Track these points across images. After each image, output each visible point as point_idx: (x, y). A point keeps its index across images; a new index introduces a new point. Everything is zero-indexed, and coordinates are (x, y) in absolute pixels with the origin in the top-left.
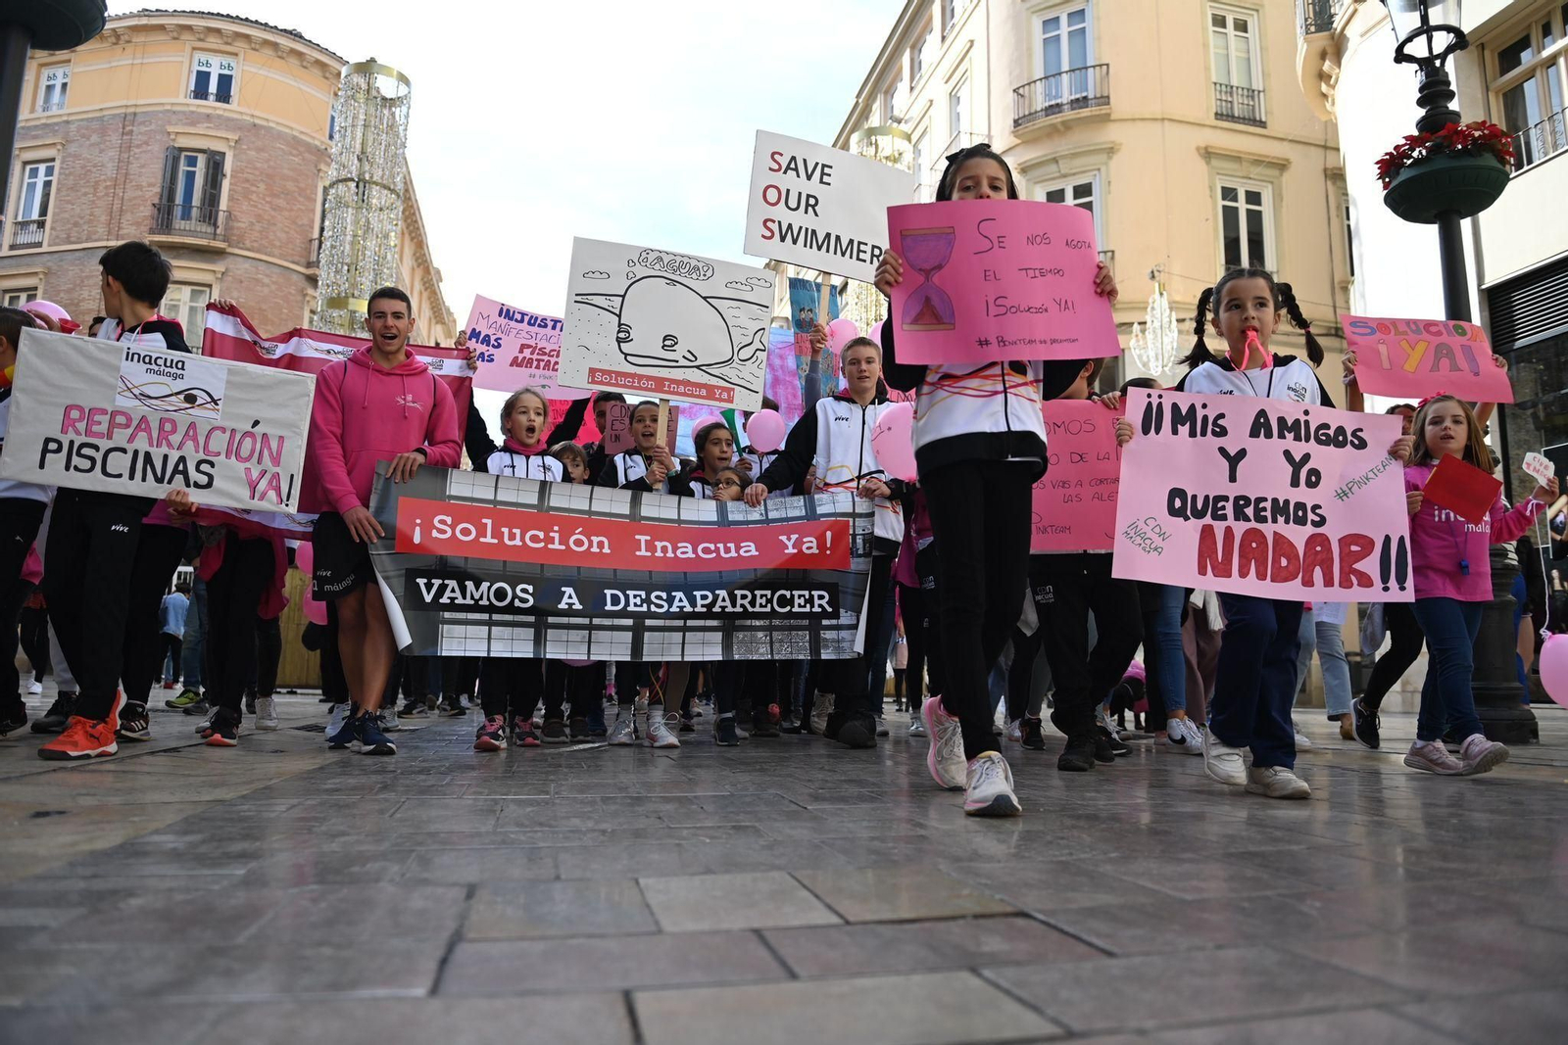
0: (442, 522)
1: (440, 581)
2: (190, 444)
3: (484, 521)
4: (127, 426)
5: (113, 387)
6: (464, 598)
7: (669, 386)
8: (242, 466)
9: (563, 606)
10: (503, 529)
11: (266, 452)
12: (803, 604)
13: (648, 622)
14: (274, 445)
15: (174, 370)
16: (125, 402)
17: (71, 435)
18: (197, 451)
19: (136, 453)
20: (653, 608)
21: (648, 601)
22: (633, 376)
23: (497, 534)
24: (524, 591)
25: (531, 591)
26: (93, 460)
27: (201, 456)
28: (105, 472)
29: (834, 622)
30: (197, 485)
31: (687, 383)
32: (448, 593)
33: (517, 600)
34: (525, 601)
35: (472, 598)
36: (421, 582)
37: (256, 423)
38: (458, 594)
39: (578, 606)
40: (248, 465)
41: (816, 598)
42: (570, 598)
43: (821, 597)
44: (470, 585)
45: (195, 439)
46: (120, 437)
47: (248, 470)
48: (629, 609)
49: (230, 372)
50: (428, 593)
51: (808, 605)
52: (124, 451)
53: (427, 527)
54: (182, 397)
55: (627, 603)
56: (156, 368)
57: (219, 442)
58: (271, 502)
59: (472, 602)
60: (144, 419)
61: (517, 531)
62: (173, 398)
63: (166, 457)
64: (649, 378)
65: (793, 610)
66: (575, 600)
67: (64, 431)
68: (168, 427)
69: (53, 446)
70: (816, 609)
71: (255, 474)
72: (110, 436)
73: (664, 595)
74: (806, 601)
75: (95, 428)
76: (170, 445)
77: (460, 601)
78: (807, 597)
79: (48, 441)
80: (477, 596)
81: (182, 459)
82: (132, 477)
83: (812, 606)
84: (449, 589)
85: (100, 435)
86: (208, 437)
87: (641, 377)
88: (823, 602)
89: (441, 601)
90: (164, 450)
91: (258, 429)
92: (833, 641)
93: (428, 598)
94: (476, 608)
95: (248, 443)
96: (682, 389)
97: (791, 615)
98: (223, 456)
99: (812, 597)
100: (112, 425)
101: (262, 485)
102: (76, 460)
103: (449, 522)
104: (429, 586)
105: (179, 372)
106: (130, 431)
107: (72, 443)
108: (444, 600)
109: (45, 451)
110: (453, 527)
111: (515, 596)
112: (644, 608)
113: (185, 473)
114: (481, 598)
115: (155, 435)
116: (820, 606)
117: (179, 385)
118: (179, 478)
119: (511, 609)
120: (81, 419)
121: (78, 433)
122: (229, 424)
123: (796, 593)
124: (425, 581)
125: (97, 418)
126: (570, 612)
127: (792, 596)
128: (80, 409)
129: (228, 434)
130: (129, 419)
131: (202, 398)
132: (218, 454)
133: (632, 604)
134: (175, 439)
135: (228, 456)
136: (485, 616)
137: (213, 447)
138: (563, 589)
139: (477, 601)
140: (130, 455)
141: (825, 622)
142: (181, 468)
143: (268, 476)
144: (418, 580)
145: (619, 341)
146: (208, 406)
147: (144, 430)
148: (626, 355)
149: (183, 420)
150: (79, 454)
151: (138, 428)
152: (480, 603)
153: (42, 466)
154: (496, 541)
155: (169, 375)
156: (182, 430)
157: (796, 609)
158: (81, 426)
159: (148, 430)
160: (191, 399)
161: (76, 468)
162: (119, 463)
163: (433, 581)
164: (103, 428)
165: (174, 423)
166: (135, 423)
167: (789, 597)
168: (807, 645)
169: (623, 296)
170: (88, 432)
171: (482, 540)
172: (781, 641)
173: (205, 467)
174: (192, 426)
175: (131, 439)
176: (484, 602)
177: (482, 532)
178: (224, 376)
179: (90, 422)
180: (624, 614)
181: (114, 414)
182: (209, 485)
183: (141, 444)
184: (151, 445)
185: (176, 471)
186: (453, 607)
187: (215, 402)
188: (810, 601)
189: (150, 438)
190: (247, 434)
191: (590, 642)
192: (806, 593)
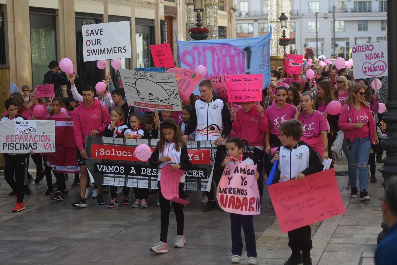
0: (102, 150)
1: (102, 166)
2: (31, 140)
3: (112, 149)
4: (19, 138)
5: (15, 130)
6: (108, 170)
7: (154, 106)
8: (42, 143)
9: (131, 173)
10: (117, 151)
11: (47, 139)
12: (196, 174)
13: (152, 178)
14: (48, 137)
15: (26, 124)
16: (17, 133)
17: (8, 142)
18: (33, 141)
19: (21, 144)
20: (153, 174)
21: (152, 172)
22: (144, 104)
23: (115, 153)
24: (122, 168)
25: (124, 168)
26: (13, 146)
27: (34, 142)
28: (16, 149)
29: (205, 180)
30: (34, 149)
31: (159, 105)
32: (104, 169)
33: (120, 171)
34: (122, 171)
35: (110, 170)
36: (98, 166)
37: (44, 133)
38: (107, 169)
39: (135, 173)
40: (44, 143)
41: (200, 173)
42: (133, 170)
43: (201, 172)
44: (109, 167)
45: (32, 139)
46: (18, 141)
47: (44, 144)
48: (147, 174)
49: (37, 123)
50: (100, 169)
51: (197, 175)
52: (19, 144)
53: (99, 152)
54: (28, 130)
55: (147, 173)
56: (22, 125)
57: (37, 138)
58: (49, 150)
59: (110, 171)
60: (21, 136)
61: (120, 152)
62: (26, 131)
63: (27, 144)
64: (149, 104)
65: (193, 176)
66: (134, 171)
67: (7, 141)
68: (26, 137)
69: (5, 145)
70: (200, 176)
71: (45, 145)
72: (15, 141)
73: (156, 170)
74: (197, 174)
75: (12, 140)
76: (27, 141)
77: (107, 171)
78: (197, 172)
79: (4, 144)
80: (111, 170)
81: (30, 144)
82: (21, 149)
83: (199, 175)
84: (104, 168)
85: (14, 141)
86: (35, 138)
87: (147, 104)
88: (202, 174)
89: (103, 171)
90: (26, 142)
91: (45, 134)
92: (205, 185)
93: (100, 170)
94: (111, 173)
95: (43, 137)
96: (158, 107)
97: (192, 177)
98: (38, 142)
99: (198, 172)
100: (16, 139)
101: (47, 147)
102: (10, 147)
103: (104, 150)
104: (100, 167)
105: (27, 125)
106: (19, 139)
107: (8, 143)
108: (104, 171)
109: (4, 146)
110: (105, 152)
111: (120, 170)
112: (151, 174)
113: (31, 146)
114: (112, 170)
115: (24, 139)
116: (201, 175)
117: (27, 128)
118: (30, 148)
119: (119, 173)
120: (9, 138)
121: (9, 141)
122: (38, 134)
123: (193, 171)
124: (99, 166)
125: (12, 137)
126: (133, 174)
127: (192, 172)
128: (9, 136)
129: (39, 136)
130: (19, 137)
131: (32, 129)
132: (37, 141)
133: (148, 173)
134: (28, 139)
135: (39, 142)
136: (113, 175)
137: (36, 140)
138: (132, 168)
139: (111, 171)
140: (20, 144)
141: (202, 180)
142: (30, 145)
143: (48, 144)
144: (97, 166)
145: (138, 95)
146: (34, 131)
147: (22, 139)
148: (141, 98)
149: (29, 135)
150: (10, 146)
151: (21, 138)
152: (112, 171)
153: (4, 149)
154: (115, 155)
155: (25, 126)
156: (29, 137)
157: (194, 176)
158: (10, 140)
159: (23, 138)
160: (30, 130)
161: (10, 149)
162: (18, 146)
163: (101, 166)
164: (14, 139)
165: (27, 136)
166: (20, 137)
167: (191, 172)
168: (197, 186)
169: (135, 83)
170: (11, 141)
171: (112, 155)
172: (189, 185)
173: (35, 145)
174: (31, 136)
175: (20, 141)
176: (113, 171)
177: (112, 153)
178: (36, 124)
179: (11, 139)
180: (146, 175)
181: (16, 136)
182: (36, 148)
183: (22, 142)
184: (24, 142)
185: (29, 146)
186: (106, 172)
187: (35, 130)
188: (198, 173)
189: (23, 140)
190: (42, 136)
191: (138, 183)
192: (197, 171)
